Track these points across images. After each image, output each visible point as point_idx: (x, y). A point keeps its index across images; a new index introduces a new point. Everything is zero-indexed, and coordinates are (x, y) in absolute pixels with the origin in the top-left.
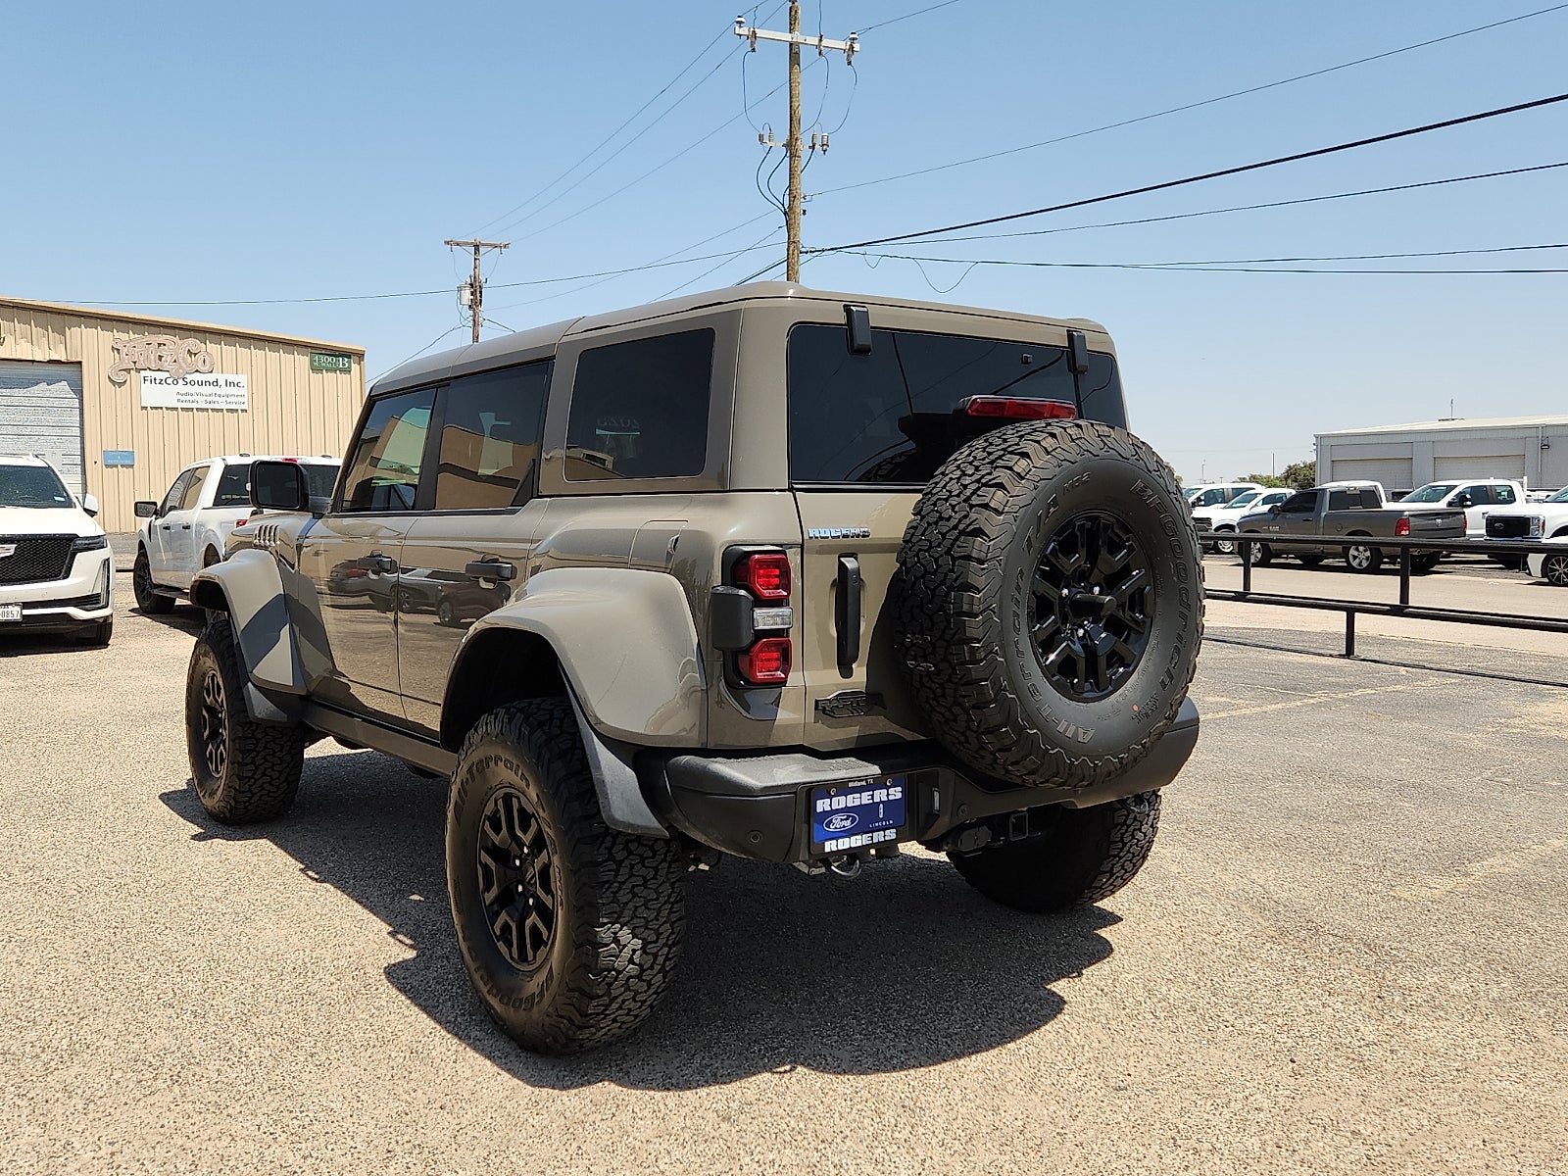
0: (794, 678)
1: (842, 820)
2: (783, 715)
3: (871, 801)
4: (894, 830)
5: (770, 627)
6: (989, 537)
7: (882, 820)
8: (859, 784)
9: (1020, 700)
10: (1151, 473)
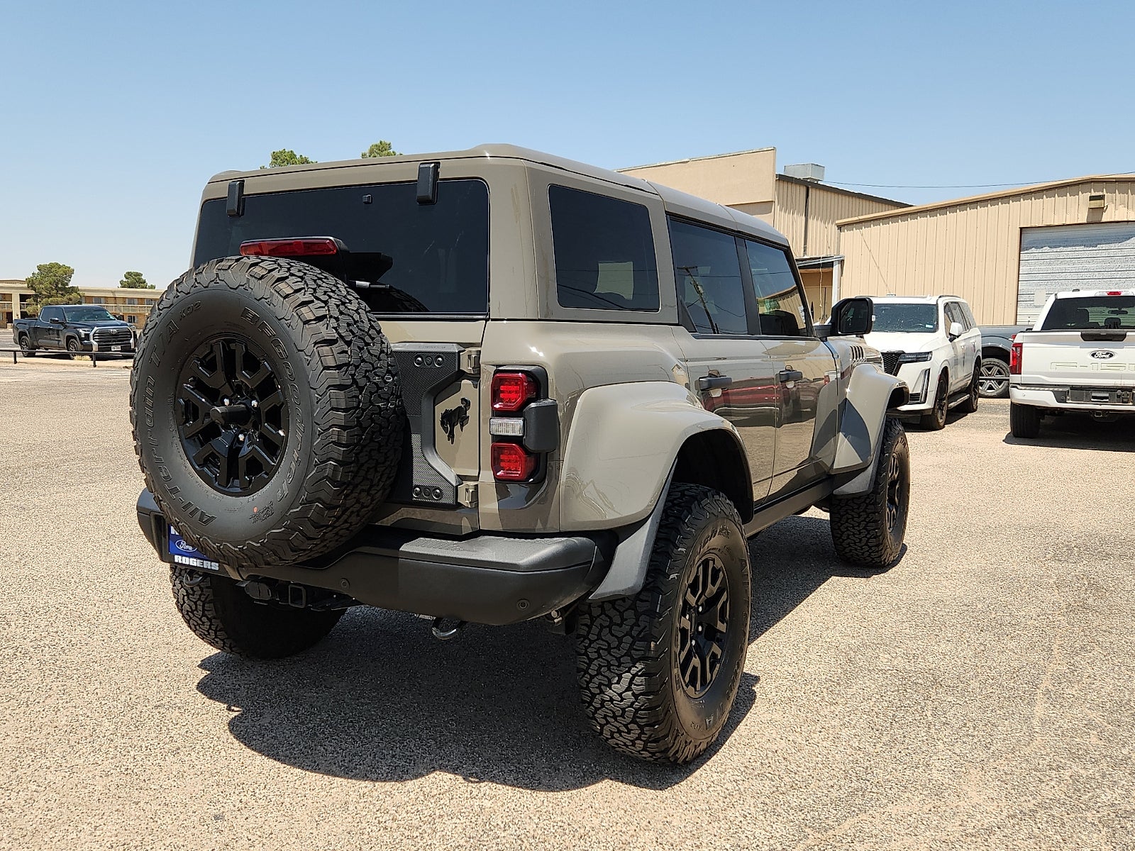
10: (258, 300)
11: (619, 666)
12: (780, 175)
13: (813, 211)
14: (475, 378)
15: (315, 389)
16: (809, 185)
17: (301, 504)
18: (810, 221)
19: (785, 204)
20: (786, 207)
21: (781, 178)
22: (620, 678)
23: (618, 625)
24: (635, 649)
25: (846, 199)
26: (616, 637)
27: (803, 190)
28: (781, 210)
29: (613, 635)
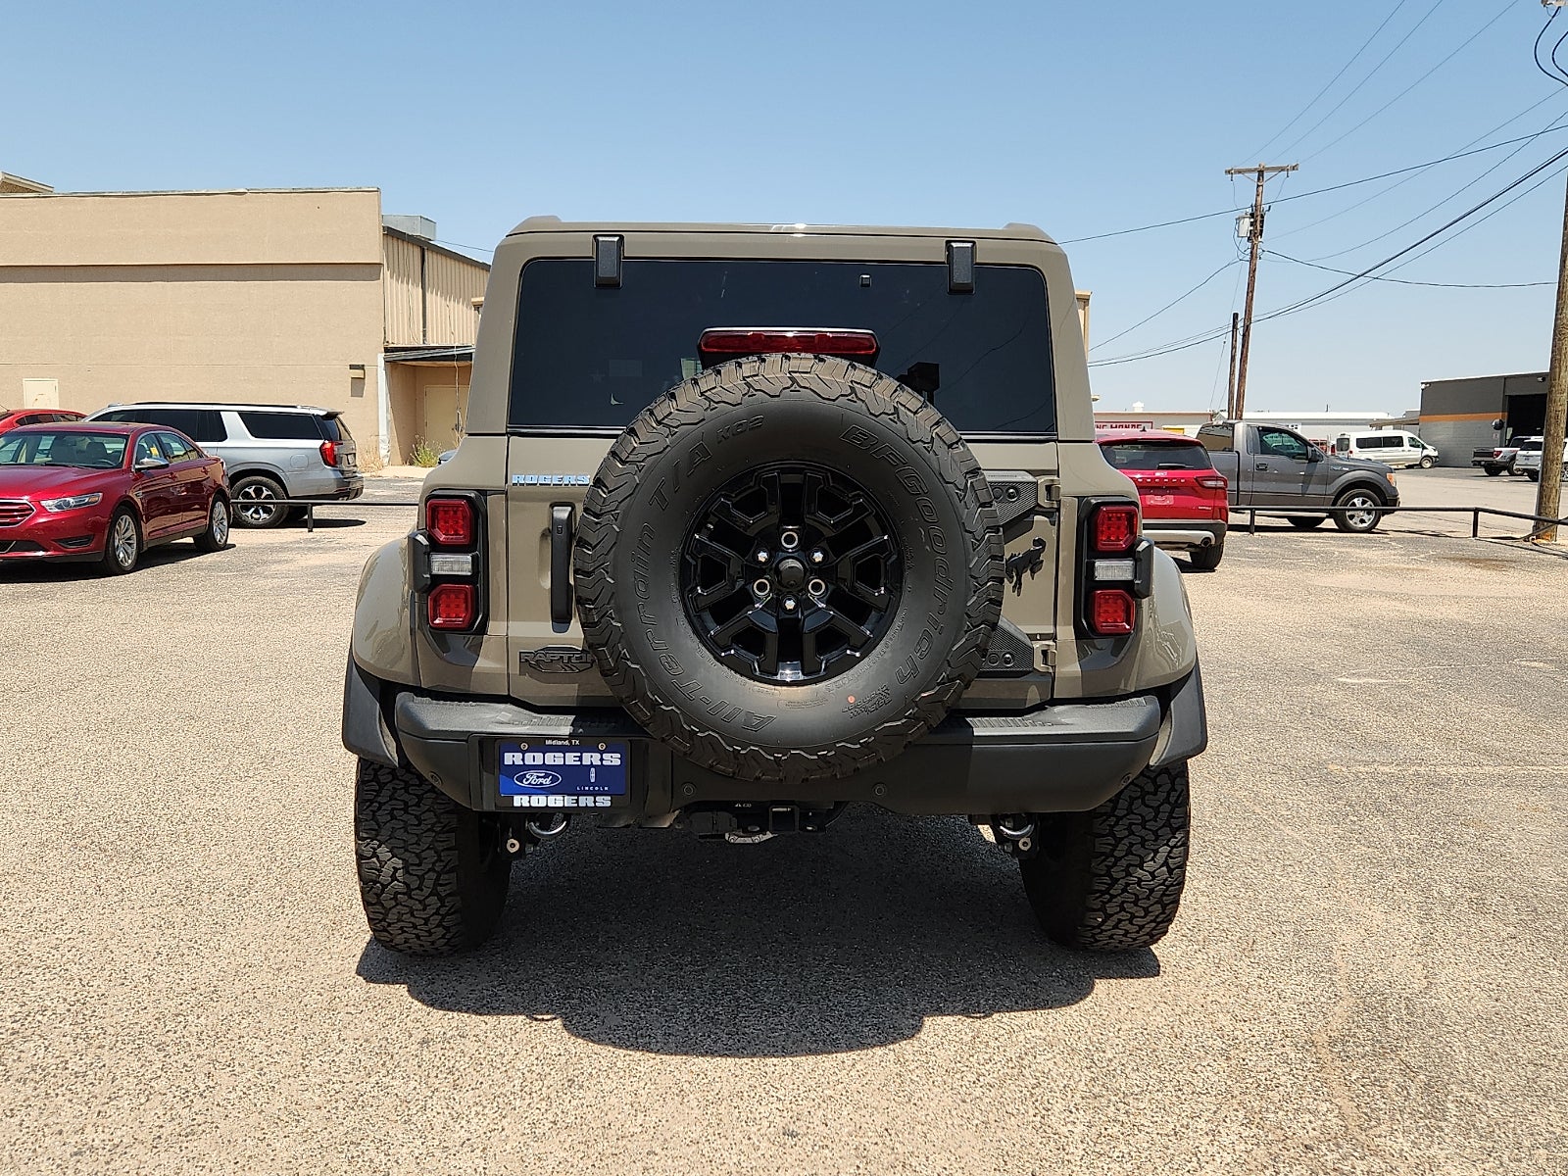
0: (496, 628)
1: (538, 777)
2: (483, 664)
3: (579, 763)
4: (609, 798)
5: (447, 573)
6: (607, 488)
7: (593, 784)
8: (560, 743)
9: (645, 672)
10: (877, 416)
11: (1156, 840)
12: (388, 228)
13: (431, 284)
14: (1052, 514)
15: (971, 532)
16: (424, 246)
17: (938, 684)
18: (428, 295)
19: (396, 270)
20: (400, 274)
21: (391, 233)
22: (1156, 852)
23: (1151, 793)
24: (1175, 818)
25: (468, 269)
26: (1151, 807)
27: (417, 252)
28: (392, 277)
29: (1147, 806)
